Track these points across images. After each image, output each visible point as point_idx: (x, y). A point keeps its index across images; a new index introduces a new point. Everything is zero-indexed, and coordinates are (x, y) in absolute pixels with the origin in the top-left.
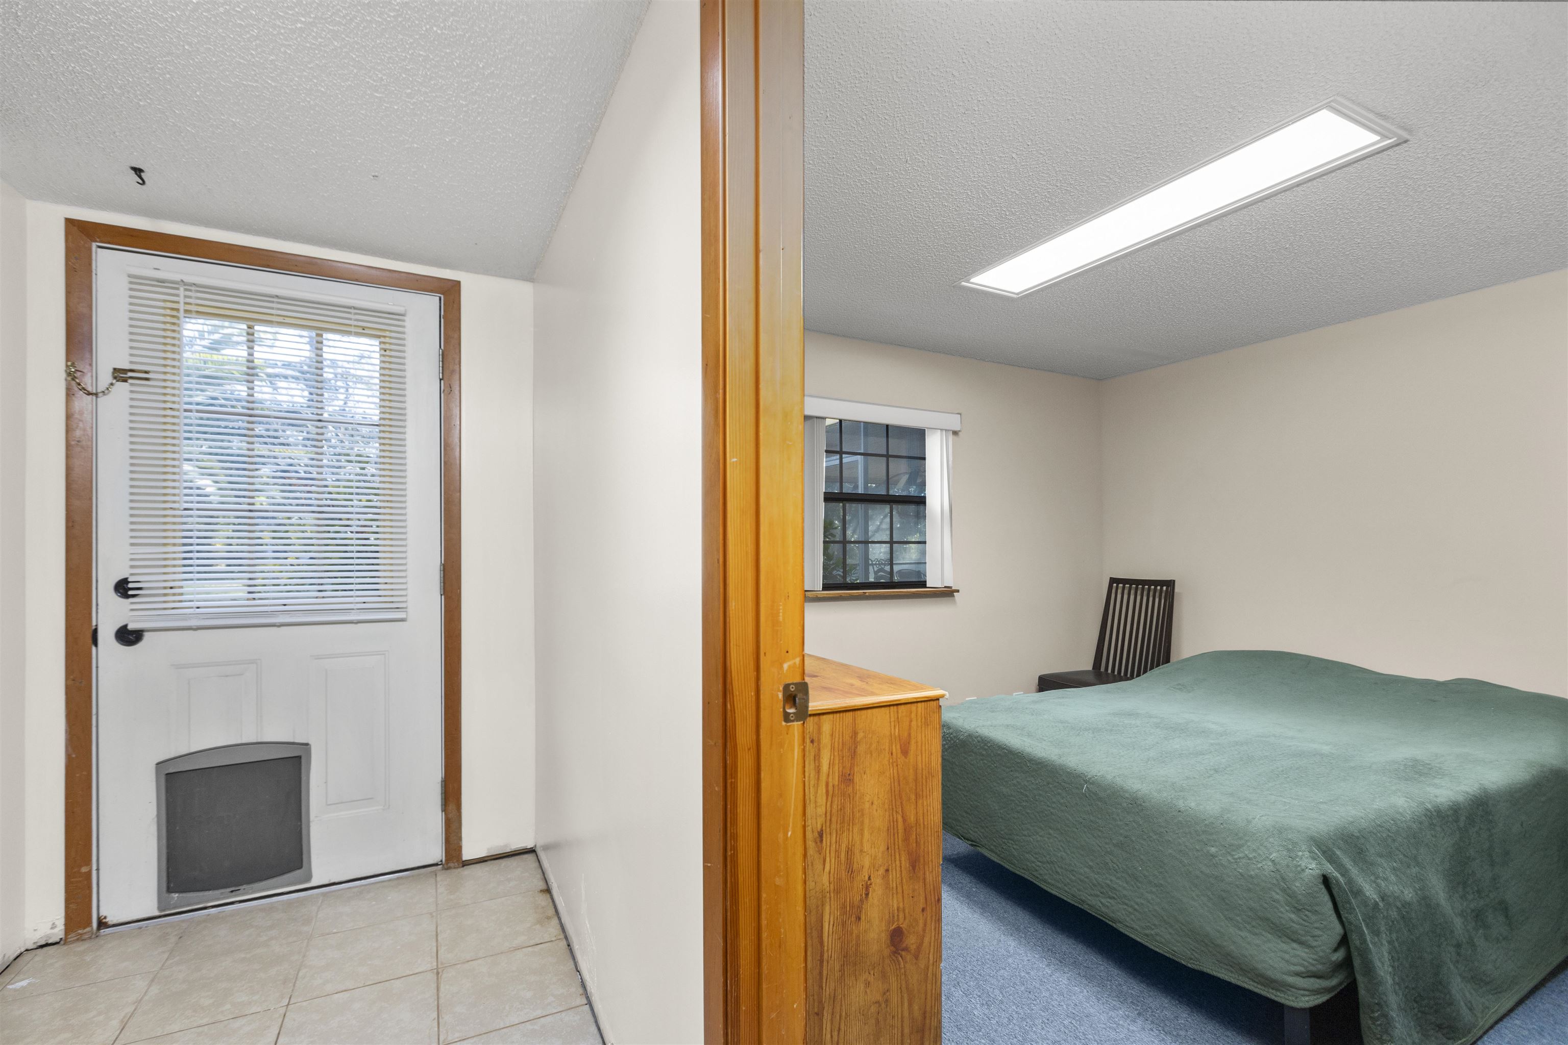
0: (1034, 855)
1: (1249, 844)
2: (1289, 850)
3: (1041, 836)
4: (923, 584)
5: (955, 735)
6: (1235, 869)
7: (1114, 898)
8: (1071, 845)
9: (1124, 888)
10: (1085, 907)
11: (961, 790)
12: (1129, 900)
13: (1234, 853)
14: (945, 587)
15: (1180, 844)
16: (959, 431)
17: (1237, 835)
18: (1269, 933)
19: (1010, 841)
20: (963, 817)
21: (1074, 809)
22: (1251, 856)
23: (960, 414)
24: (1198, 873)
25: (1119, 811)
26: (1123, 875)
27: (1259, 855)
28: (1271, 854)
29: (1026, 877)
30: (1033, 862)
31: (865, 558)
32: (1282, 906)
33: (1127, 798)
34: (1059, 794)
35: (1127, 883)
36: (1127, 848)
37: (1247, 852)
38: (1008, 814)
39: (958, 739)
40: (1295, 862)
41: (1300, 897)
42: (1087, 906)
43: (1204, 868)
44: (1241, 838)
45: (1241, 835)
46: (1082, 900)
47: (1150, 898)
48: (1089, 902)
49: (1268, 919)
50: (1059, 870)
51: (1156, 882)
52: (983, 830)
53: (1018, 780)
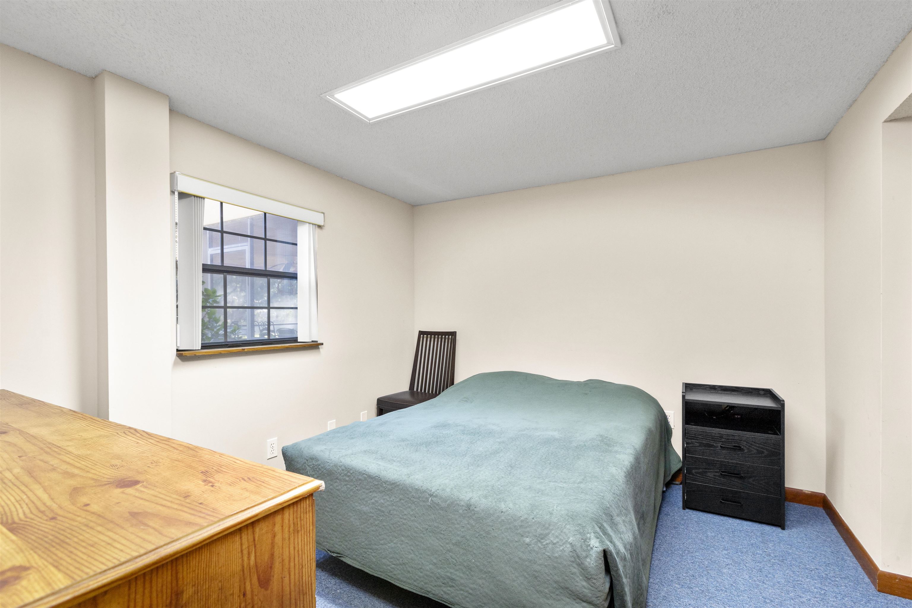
0: (389, 560)
1: (553, 532)
2: (580, 533)
3: (395, 543)
4: (295, 340)
5: (322, 466)
6: (544, 553)
7: (453, 586)
8: (419, 547)
9: (461, 578)
10: (430, 596)
11: (328, 512)
12: (465, 587)
13: (543, 541)
14: (313, 341)
15: (503, 538)
16: (323, 226)
17: (544, 526)
18: (568, 597)
19: (370, 551)
20: (330, 534)
21: (422, 518)
22: (555, 542)
23: (324, 213)
24: (517, 559)
25: (457, 517)
26: (460, 567)
27: (561, 540)
28: (569, 538)
29: (382, 577)
30: (389, 566)
31: (251, 321)
32: (578, 577)
33: (462, 505)
34: (410, 507)
35: (464, 573)
36: (464, 545)
37: (552, 539)
38: (368, 528)
39: (325, 469)
40: (586, 543)
41: (590, 569)
42: (431, 595)
43: (521, 555)
44: (548, 528)
45: (547, 525)
46: (428, 591)
47: (481, 583)
48: (433, 592)
49: (567, 588)
50: (409, 569)
51: (485, 570)
52: (346, 543)
53: (376, 499)
